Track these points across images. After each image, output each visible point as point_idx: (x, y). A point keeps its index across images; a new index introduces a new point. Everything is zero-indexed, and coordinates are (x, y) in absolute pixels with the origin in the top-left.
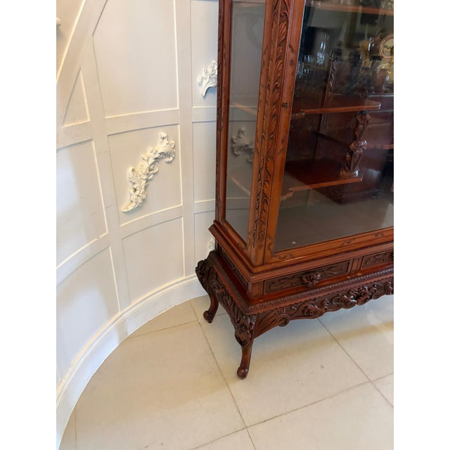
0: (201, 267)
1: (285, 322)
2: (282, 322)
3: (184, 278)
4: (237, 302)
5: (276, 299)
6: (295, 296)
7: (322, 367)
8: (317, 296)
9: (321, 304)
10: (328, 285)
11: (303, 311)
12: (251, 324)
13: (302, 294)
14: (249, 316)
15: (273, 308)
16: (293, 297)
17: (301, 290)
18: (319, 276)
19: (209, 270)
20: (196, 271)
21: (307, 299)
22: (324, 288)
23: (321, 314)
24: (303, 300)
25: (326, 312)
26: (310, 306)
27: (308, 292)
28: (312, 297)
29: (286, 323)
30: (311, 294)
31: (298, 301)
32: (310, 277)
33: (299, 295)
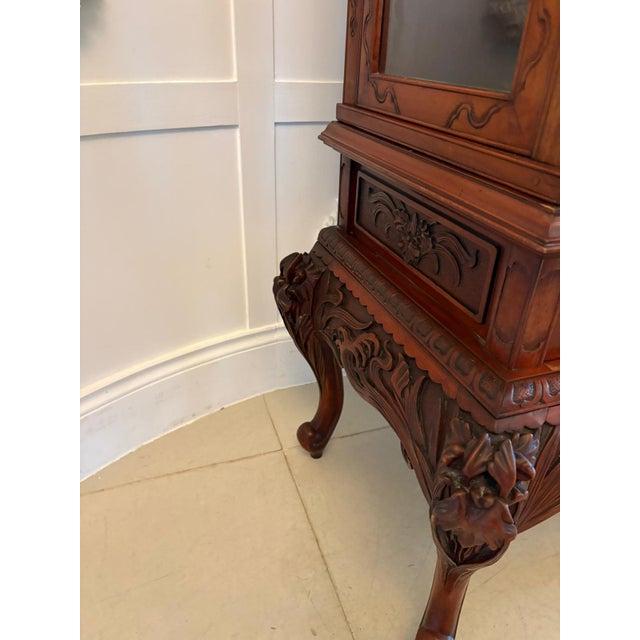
0: (292, 274)
3: (247, 331)
4: (436, 374)
14: (510, 435)
19: (318, 282)
20: (276, 289)
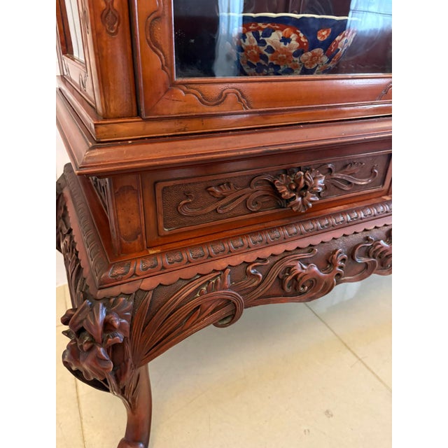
1: (229, 314)
2: (223, 312)
5: (202, 245)
6: (259, 238)
7: (328, 413)
8: (316, 240)
9: (328, 262)
10: (343, 213)
11: (280, 281)
12: (107, 325)
13: (276, 233)
15: (189, 272)
16: (249, 241)
17: (272, 224)
18: (320, 182)
21: (291, 246)
22: (333, 221)
23: (327, 289)
24: (279, 249)
25: (338, 283)
26: (299, 268)
27: (294, 230)
28: (304, 243)
29: (233, 317)
30: (302, 235)
31: (266, 253)
32: (297, 182)
33: (268, 236)
